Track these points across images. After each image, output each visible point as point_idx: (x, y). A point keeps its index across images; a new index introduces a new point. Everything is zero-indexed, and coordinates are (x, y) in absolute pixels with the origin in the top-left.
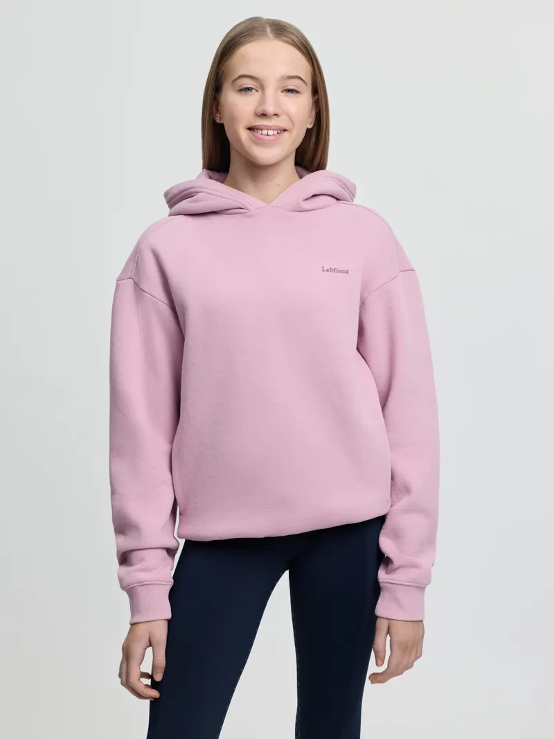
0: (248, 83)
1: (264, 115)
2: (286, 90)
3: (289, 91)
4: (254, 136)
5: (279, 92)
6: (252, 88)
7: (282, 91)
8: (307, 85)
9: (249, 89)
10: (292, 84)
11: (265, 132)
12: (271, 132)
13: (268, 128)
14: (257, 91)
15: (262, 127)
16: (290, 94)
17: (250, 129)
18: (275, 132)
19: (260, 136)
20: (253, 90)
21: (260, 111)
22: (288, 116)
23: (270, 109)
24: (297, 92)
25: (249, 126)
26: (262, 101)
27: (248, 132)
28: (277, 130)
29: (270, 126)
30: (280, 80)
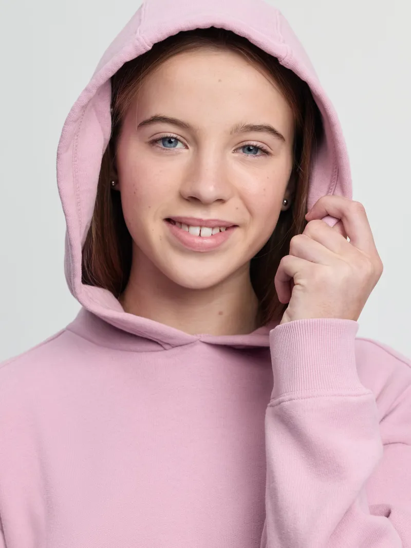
0: (169, 130)
1: (194, 200)
2: (244, 147)
3: (250, 149)
4: (176, 235)
5: (230, 153)
6: (177, 140)
7: (236, 150)
8: (284, 140)
9: (169, 141)
10: (255, 138)
11: (195, 231)
12: (207, 232)
13: (202, 224)
14: (187, 147)
15: (191, 222)
16: (250, 157)
17: (169, 220)
18: (216, 231)
19: (186, 238)
20: (179, 145)
21: (188, 191)
22: (243, 198)
23: (208, 190)
24: (266, 153)
25: (167, 216)
26: (194, 171)
27: (165, 224)
28: (220, 227)
29: (208, 221)
30: (231, 133)
